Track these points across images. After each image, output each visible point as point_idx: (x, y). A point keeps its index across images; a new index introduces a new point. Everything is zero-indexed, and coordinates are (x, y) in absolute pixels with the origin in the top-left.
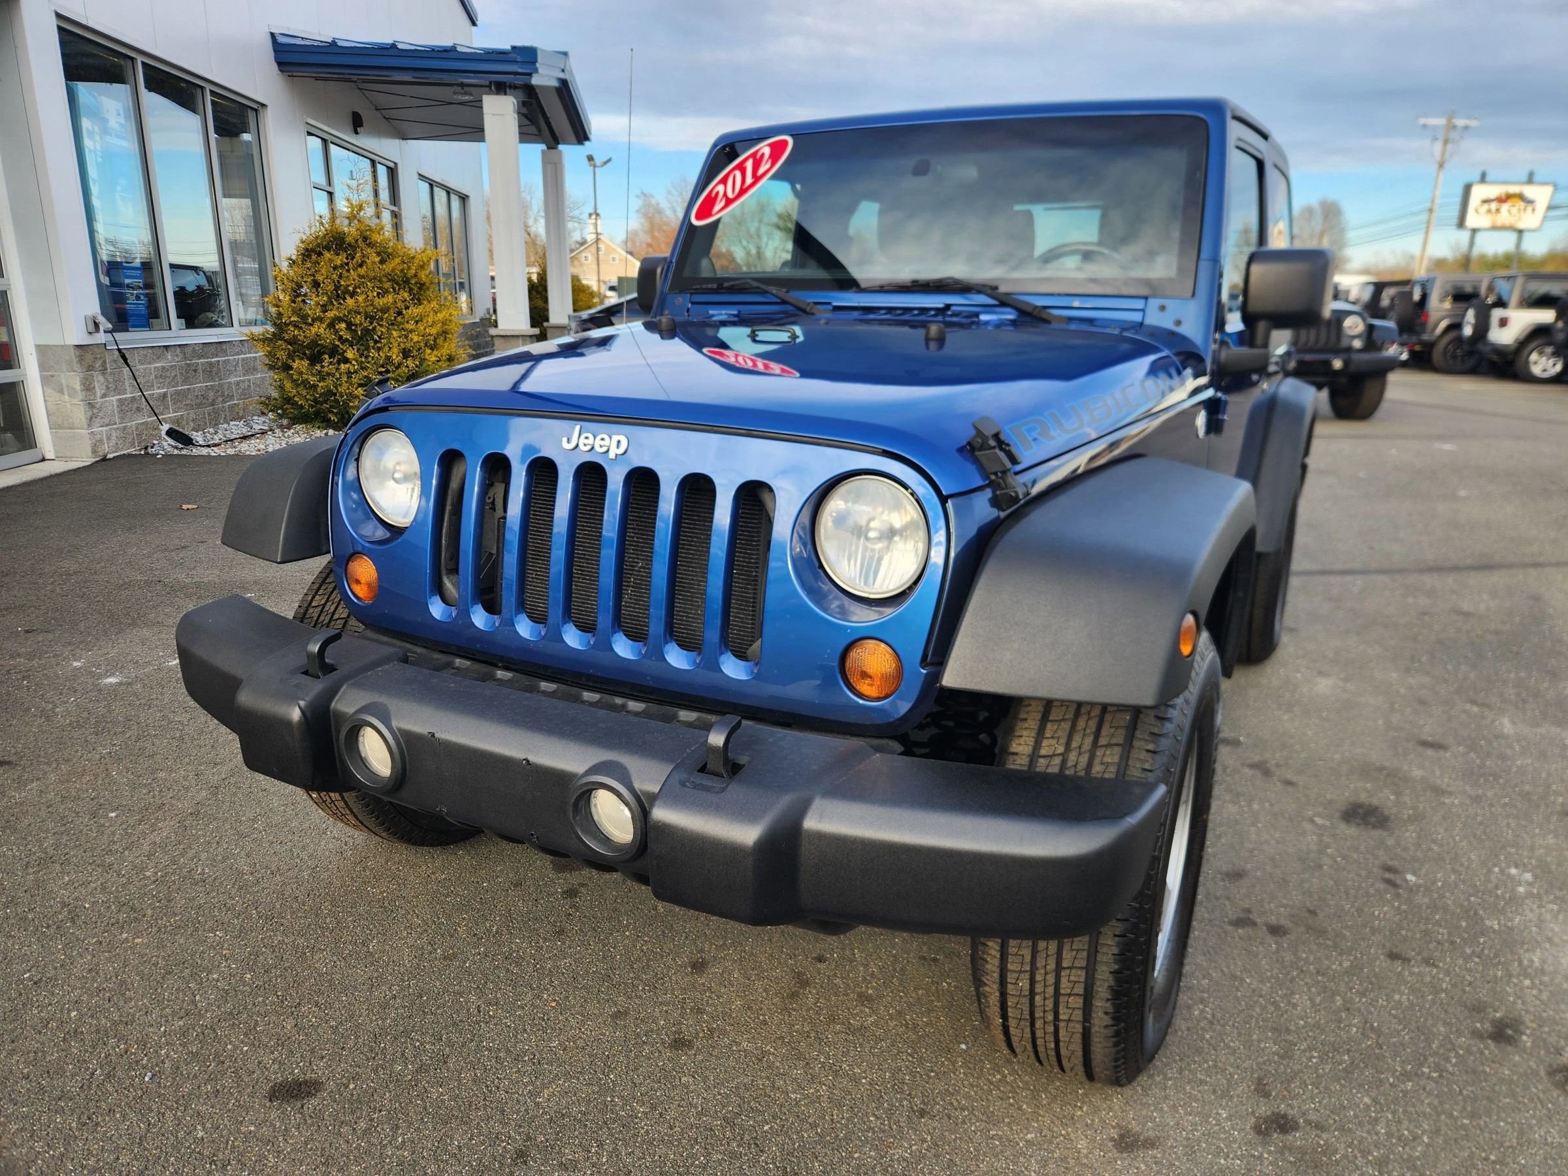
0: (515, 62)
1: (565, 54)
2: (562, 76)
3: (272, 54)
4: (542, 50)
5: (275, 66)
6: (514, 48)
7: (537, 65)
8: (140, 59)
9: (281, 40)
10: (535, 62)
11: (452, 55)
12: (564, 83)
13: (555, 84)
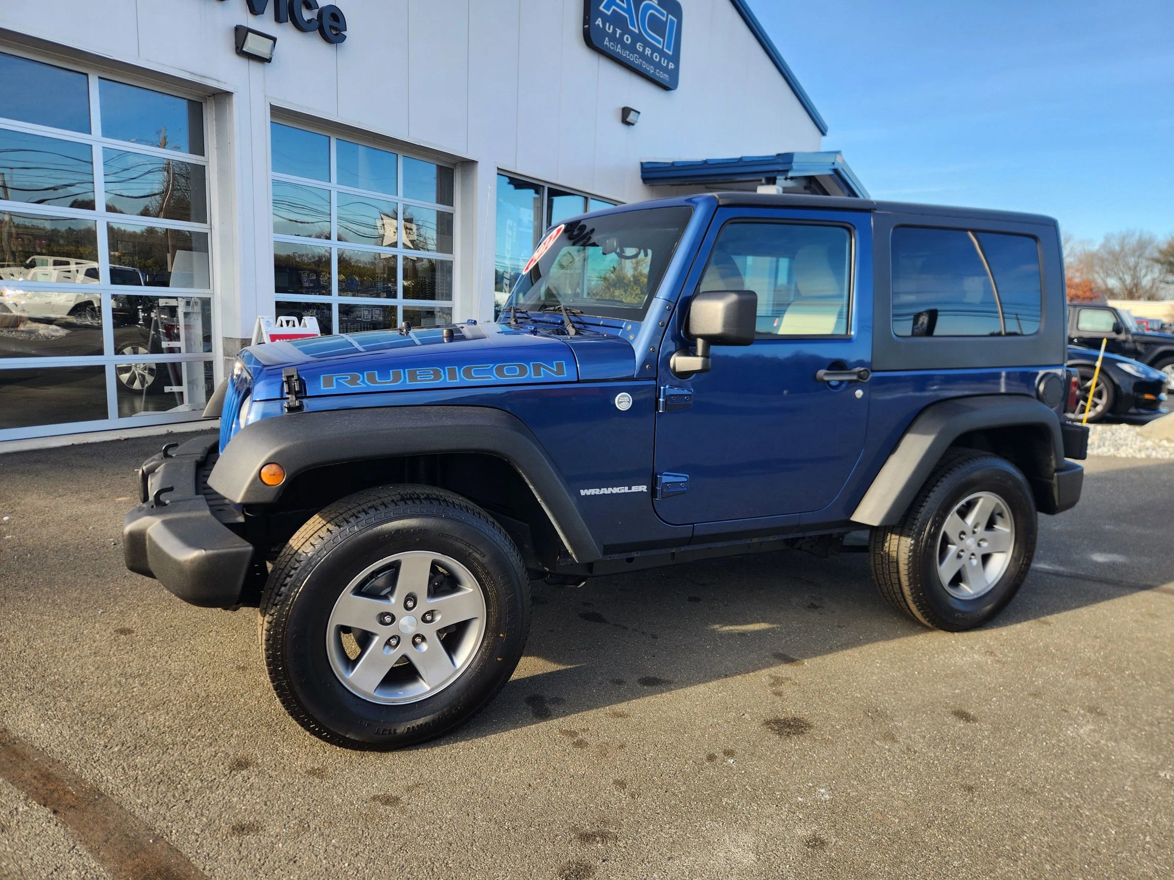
0: (778, 163)
1: (838, 152)
2: (833, 167)
3: (640, 174)
4: (798, 153)
5: (641, 181)
6: (778, 155)
7: (793, 164)
8: (547, 186)
9: (646, 166)
10: (791, 163)
11: (740, 164)
12: (836, 171)
13: (831, 173)
